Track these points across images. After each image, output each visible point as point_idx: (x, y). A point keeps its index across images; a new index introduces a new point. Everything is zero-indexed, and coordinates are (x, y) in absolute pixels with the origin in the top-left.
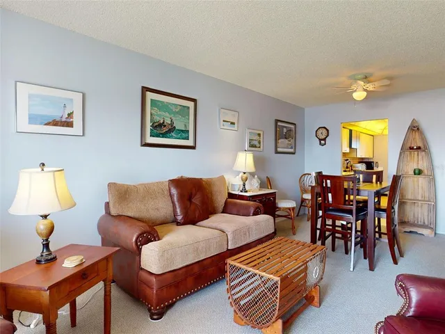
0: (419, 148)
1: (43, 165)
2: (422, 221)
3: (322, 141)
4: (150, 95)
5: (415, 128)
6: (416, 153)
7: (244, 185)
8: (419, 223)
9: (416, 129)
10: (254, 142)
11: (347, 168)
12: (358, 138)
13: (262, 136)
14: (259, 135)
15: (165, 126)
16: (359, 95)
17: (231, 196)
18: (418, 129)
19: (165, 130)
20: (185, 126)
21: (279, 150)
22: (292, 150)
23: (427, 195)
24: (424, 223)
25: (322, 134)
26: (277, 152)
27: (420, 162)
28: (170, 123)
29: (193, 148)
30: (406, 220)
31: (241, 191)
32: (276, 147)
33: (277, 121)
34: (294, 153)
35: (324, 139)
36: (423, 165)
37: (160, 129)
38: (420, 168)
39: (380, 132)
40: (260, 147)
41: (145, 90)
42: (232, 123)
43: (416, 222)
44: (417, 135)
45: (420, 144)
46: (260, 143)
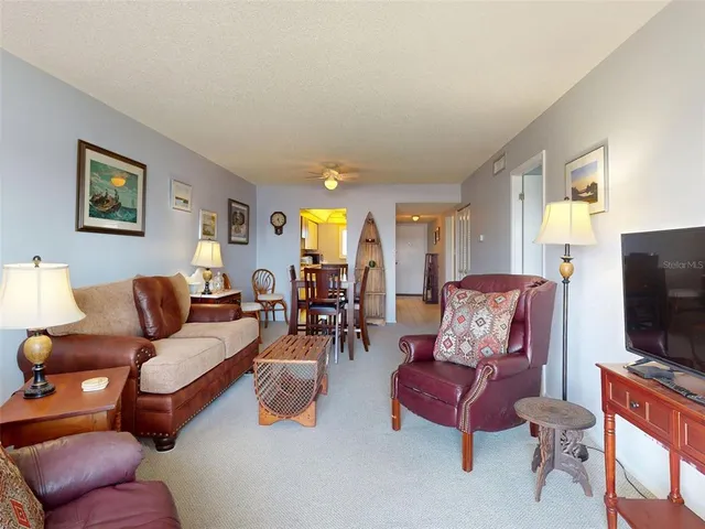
0: (373, 241)
1: (39, 259)
2: (375, 312)
3: (279, 230)
4: (90, 155)
5: (370, 221)
6: (371, 245)
7: (207, 285)
8: (373, 314)
10: (207, 229)
12: (307, 225)
13: (215, 220)
14: (213, 219)
15: (108, 201)
16: (331, 184)
17: (194, 300)
18: (372, 222)
19: (108, 207)
20: (133, 202)
22: (244, 240)
23: (378, 286)
24: (376, 314)
25: (278, 221)
26: (230, 242)
27: (374, 255)
28: (113, 196)
29: (141, 234)
31: (203, 293)
32: (230, 235)
33: (230, 201)
34: (246, 244)
35: (281, 228)
37: (103, 205)
38: (374, 260)
39: (325, 219)
40: (213, 235)
41: (83, 146)
42: (186, 202)
44: (372, 228)
45: (374, 237)
46: (214, 229)
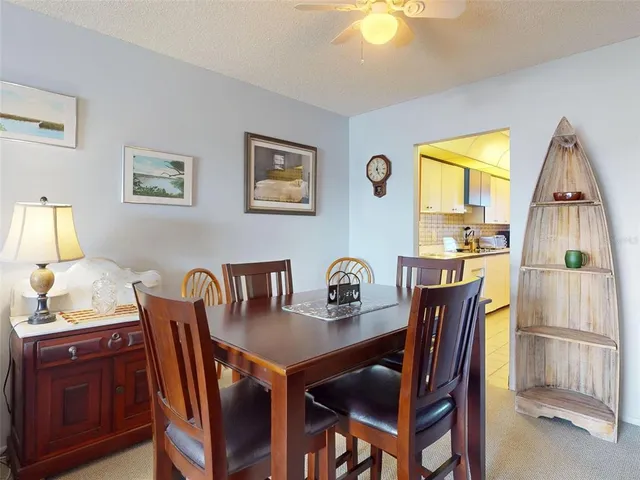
0: (579, 196)
2: (590, 385)
6: (573, 209)
8: (582, 391)
9: (571, 146)
11: (467, 243)
13: (188, 168)
14: (179, 166)
18: (576, 145)
21: (257, 204)
22: (306, 207)
23: (600, 320)
24: (594, 393)
25: (378, 171)
26: (250, 210)
27: (584, 235)
30: (550, 380)
32: (248, 198)
33: (249, 137)
34: (312, 214)
35: (383, 184)
36: (591, 241)
38: (582, 249)
40: (181, 196)
43: (574, 389)
44: (574, 163)
46: (181, 184)
